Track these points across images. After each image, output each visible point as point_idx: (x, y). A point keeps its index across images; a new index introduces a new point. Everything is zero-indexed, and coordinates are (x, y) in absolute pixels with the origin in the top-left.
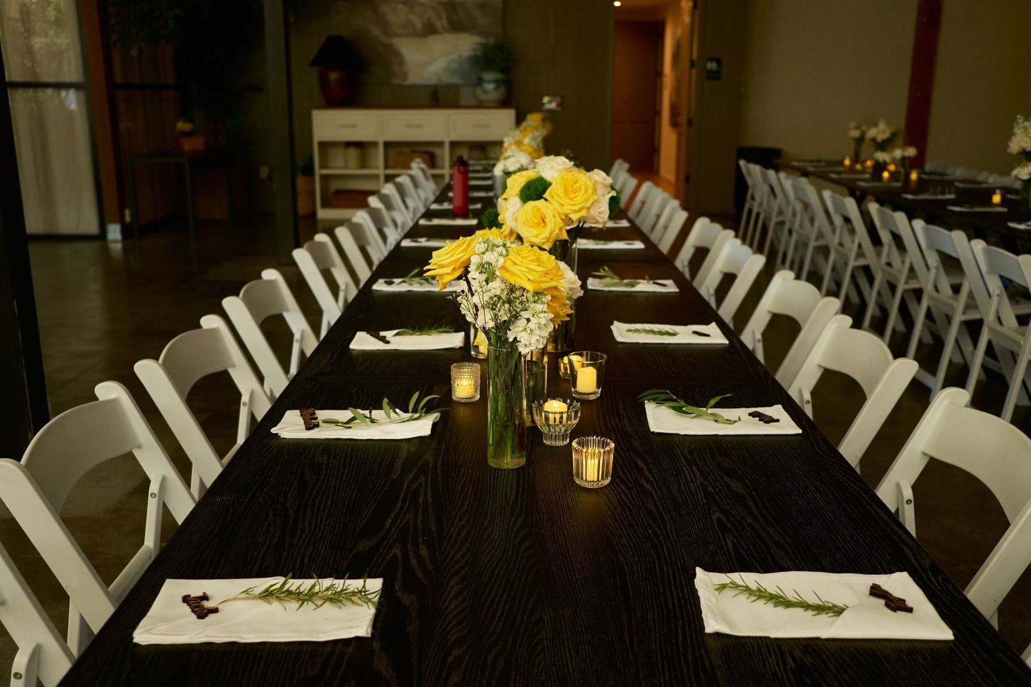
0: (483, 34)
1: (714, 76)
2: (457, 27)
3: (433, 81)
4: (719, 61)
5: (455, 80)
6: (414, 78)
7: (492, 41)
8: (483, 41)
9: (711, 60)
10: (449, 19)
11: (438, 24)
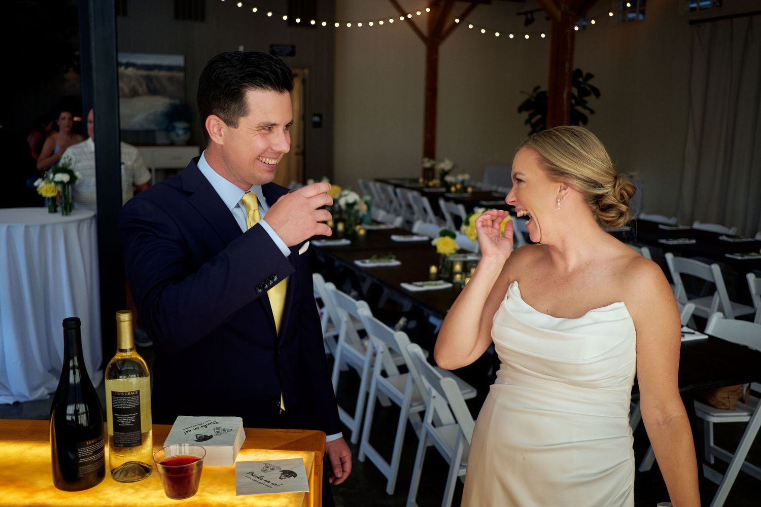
0: (171, 97)
1: (317, 125)
2: (153, 91)
3: (138, 127)
4: (320, 116)
5: (152, 127)
6: (124, 125)
7: (177, 102)
8: (173, 102)
9: (315, 115)
10: (148, 86)
11: (140, 90)
